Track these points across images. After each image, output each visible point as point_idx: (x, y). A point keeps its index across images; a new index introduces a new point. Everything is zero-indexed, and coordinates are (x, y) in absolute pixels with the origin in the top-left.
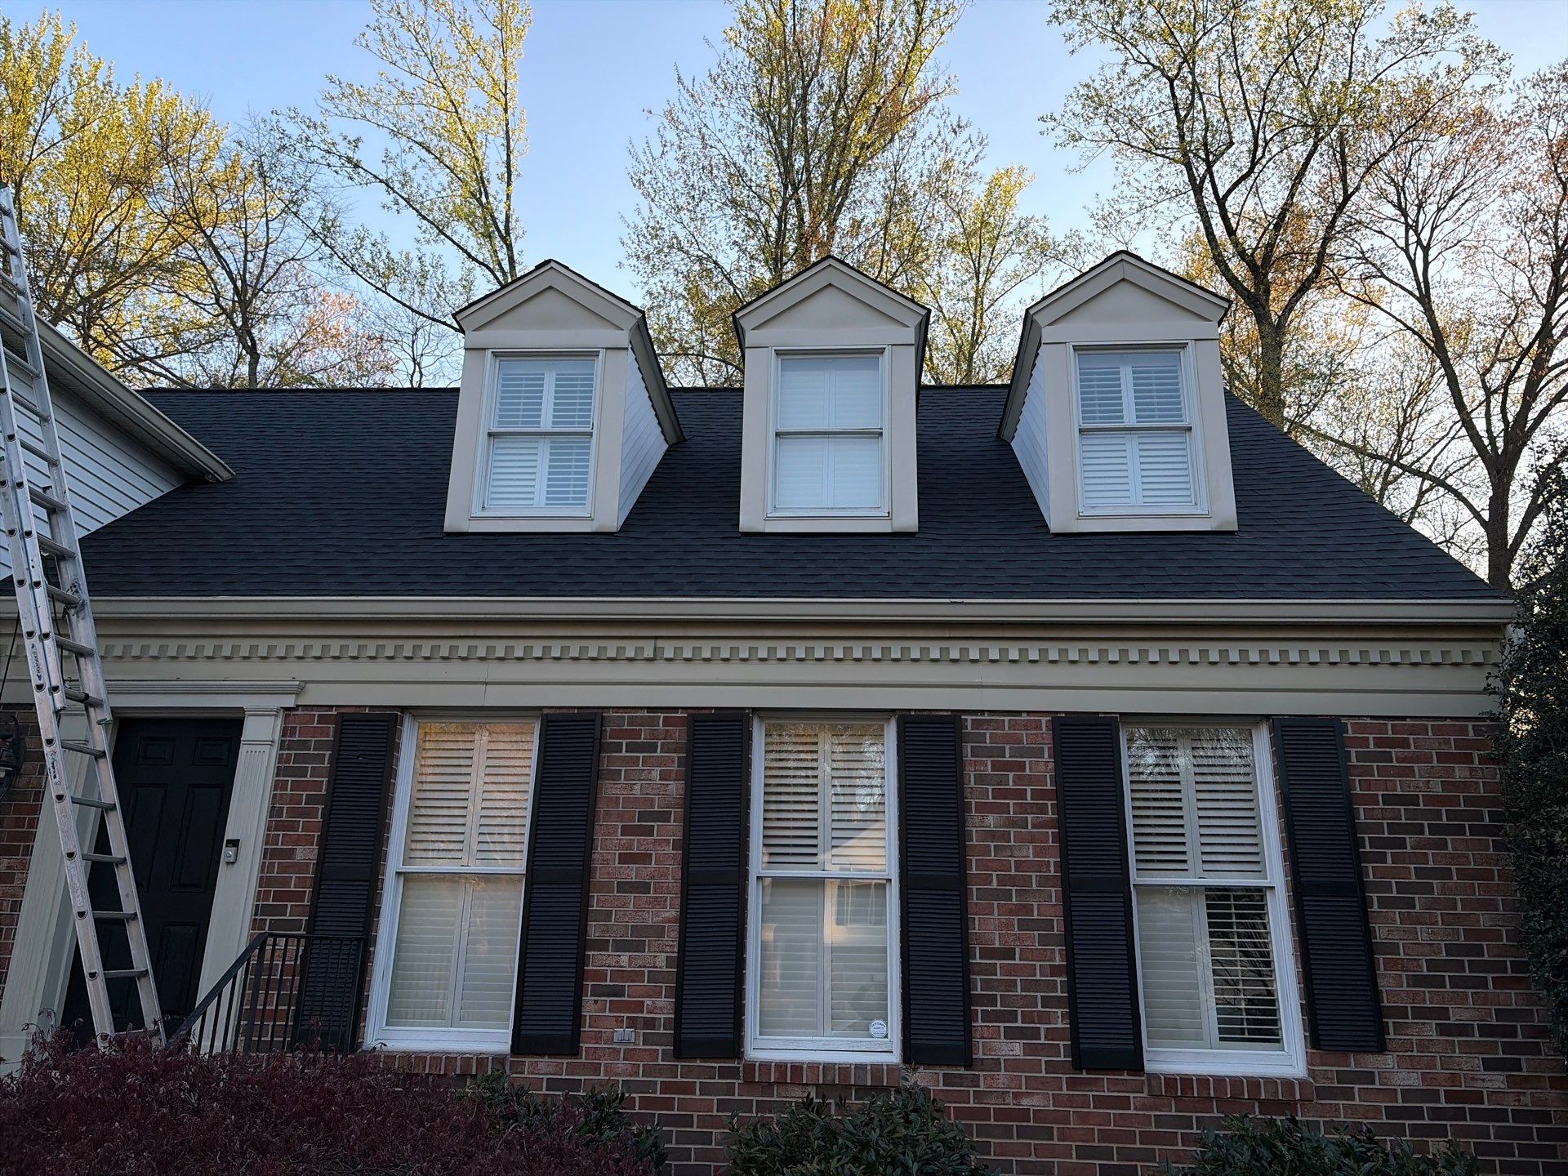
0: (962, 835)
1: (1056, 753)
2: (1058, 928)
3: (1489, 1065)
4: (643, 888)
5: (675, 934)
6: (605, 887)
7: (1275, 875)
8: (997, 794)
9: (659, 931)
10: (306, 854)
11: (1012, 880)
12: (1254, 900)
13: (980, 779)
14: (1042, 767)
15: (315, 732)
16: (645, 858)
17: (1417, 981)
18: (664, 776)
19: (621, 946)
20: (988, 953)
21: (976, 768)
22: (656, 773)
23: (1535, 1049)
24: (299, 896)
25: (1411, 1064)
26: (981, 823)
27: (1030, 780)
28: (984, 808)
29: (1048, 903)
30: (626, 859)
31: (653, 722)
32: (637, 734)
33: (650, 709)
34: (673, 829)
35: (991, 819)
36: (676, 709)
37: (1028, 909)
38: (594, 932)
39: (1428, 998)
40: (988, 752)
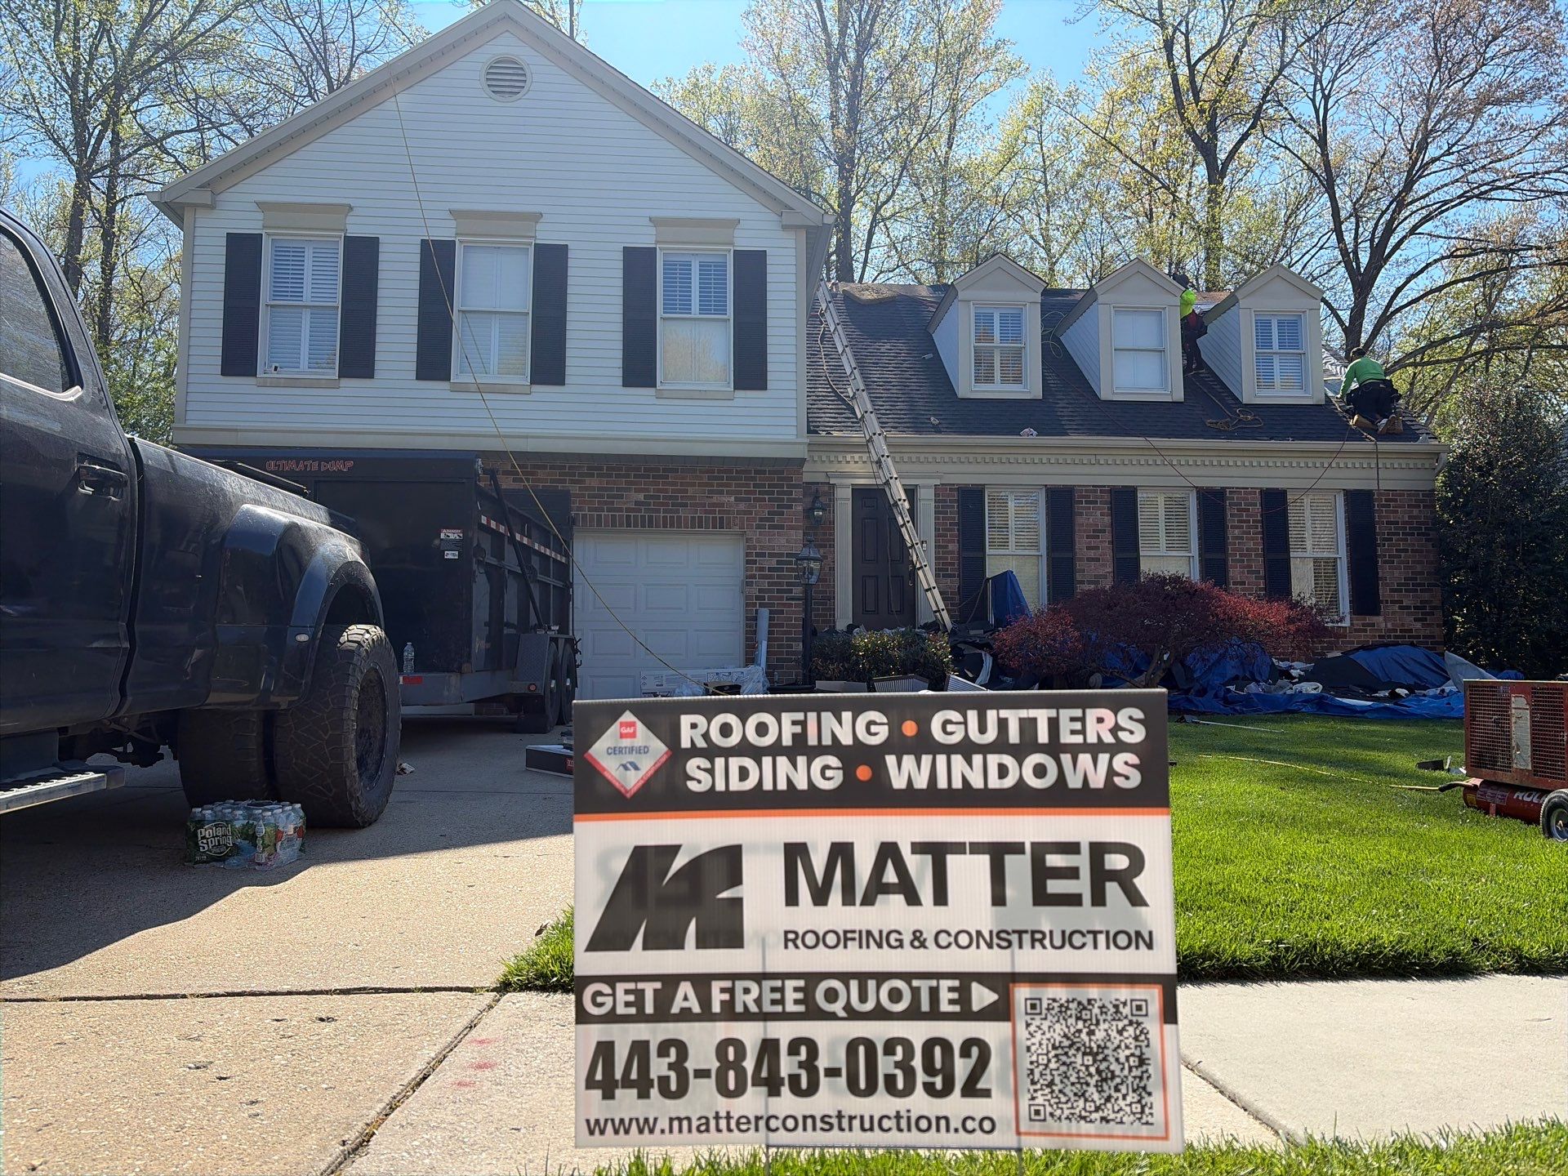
0: (1224, 538)
1: (1262, 505)
2: (1262, 573)
3: (1415, 620)
4: (1098, 560)
5: (1112, 578)
6: (1081, 560)
7: (1343, 553)
8: (1239, 521)
9: (1105, 577)
10: (953, 547)
11: (1245, 555)
12: (1332, 562)
13: (1232, 515)
14: (1257, 510)
15: (949, 495)
16: (1097, 548)
17: (1392, 590)
18: (1102, 514)
19: (1090, 583)
20: (1234, 583)
21: (1231, 511)
22: (1099, 512)
23: (1432, 614)
24: (953, 564)
25: (1388, 620)
26: (1232, 533)
27: (1252, 516)
28: (1233, 527)
29: (1258, 564)
30: (1088, 548)
31: (1096, 491)
32: (1089, 497)
33: (1094, 486)
34: (1108, 537)
35: (1236, 531)
36: (1105, 486)
37: (1250, 566)
38: (1078, 577)
39: (1396, 596)
40: (1235, 505)
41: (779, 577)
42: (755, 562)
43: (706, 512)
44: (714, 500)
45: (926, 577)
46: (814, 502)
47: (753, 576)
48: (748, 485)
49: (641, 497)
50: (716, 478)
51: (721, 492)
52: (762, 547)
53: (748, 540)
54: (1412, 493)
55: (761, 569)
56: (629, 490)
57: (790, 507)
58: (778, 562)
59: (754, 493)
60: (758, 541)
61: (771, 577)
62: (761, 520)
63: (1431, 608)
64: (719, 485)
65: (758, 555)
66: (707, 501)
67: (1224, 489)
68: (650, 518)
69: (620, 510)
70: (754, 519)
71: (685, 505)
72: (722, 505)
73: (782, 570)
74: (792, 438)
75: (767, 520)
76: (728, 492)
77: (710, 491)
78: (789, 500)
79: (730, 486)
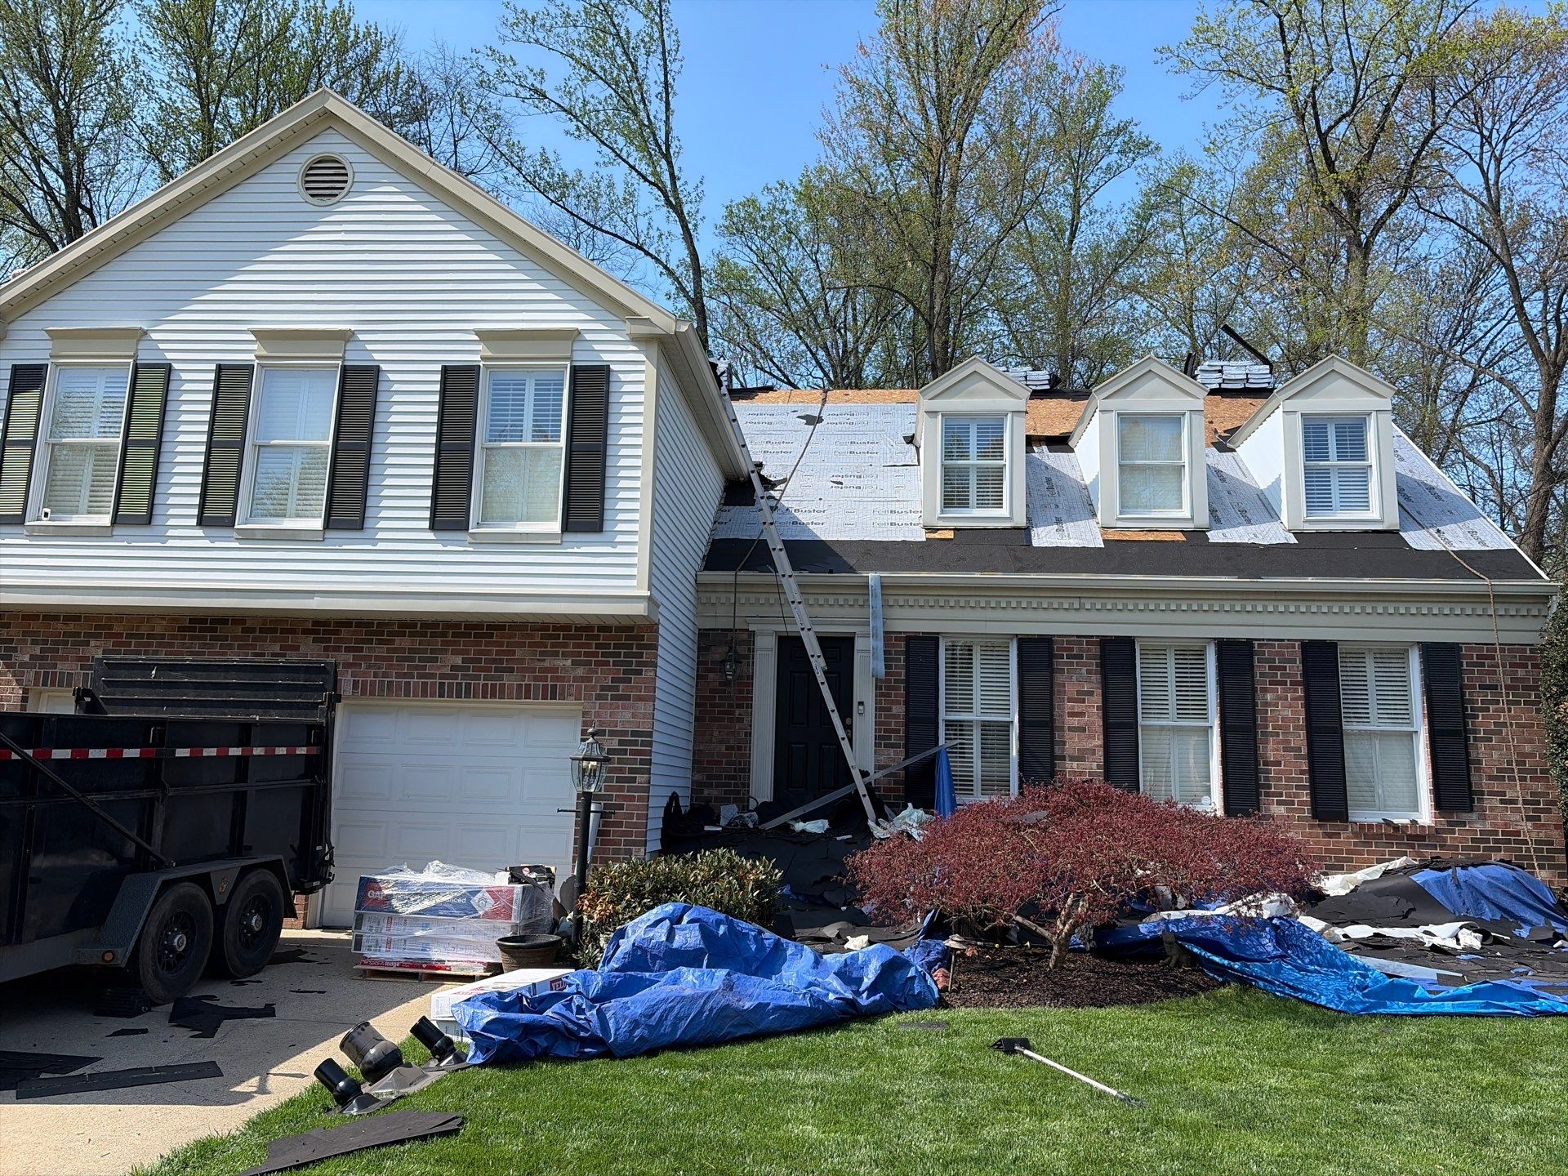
0: (1253, 704)
1: (1304, 661)
2: (1304, 751)
3: (1525, 818)
4: (1083, 730)
5: (1101, 753)
6: (1062, 729)
7: (1421, 726)
8: (1272, 683)
9: (1093, 752)
10: (899, 709)
11: (1280, 727)
12: (1406, 738)
13: (1262, 675)
14: (1296, 668)
15: (895, 646)
16: (1081, 714)
17: (1491, 778)
18: (1089, 672)
19: (1073, 759)
20: (1267, 763)
21: (1260, 669)
22: (1084, 670)
23: (1549, 811)
24: (898, 731)
25: (1485, 818)
26: (1263, 698)
27: (1289, 675)
28: (1265, 690)
29: (1300, 740)
30: (1073, 715)
31: (1080, 643)
32: (1072, 649)
33: (1078, 636)
34: (1096, 700)
35: (1269, 696)
36: (1092, 636)
37: (1289, 742)
38: (1058, 751)
39: (1496, 786)
40: (1267, 661)
41: (620, 761)
43: (536, 679)
44: (547, 664)
46: (729, 653)
48: (589, 646)
49: (458, 660)
50: (551, 637)
51: (556, 654)
52: (601, 723)
53: (584, 714)
54: (1516, 648)
56: (446, 651)
57: (640, 672)
58: (621, 743)
59: (595, 655)
60: (598, 715)
62: (603, 688)
63: (1547, 803)
64: (553, 646)
66: (538, 665)
67: (1249, 642)
68: (468, 686)
69: (432, 676)
70: (593, 688)
71: (511, 670)
72: (555, 670)
73: (625, 752)
74: (624, 591)
75: (610, 688)
76: (565, 655)
77: (542, 654)
78: (639, 664)
79: (565, 646)
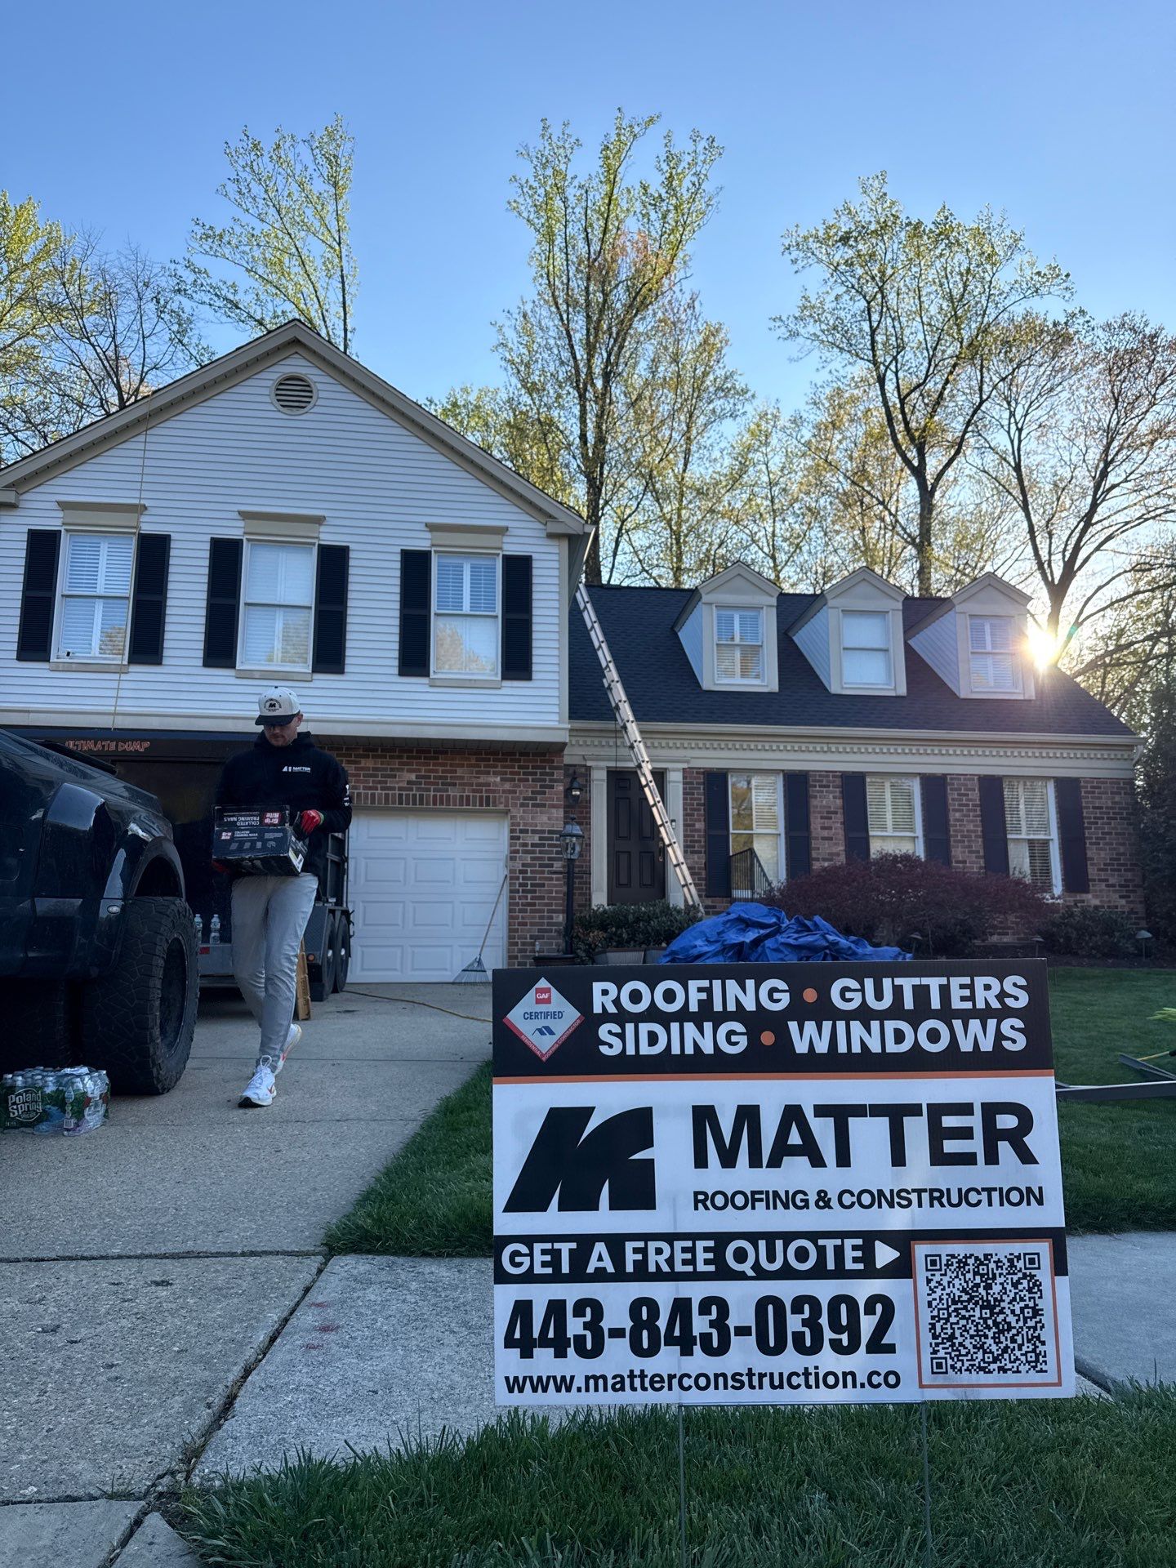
0: (947, 821)
1: (980, 790)
2: (982, 854)
3: (1121, 897)
4: (831, 839)
5: (845, 856)
6: (816, 839)
7: (1054, 834)
8: (959, 805)
9: (839, 855)
10: (700, 825)
11: (965, 836)
12: (1045, 843)
13: (953, 799)
14: (975, 795)
15: (695, 778)
16: (830, 828)
17: (1099, 870)
18: (834, 797)
19: (825, 860)
20: (957, 862)
21: (952, 795)
22: (831, 796)
23: (1135, 891)
24: (699, 841)
25: (1096, 897)
26: (954, 816)
27: (971, 800)
28: (954, 810)
29: (978, 845)
30: (823, 828)
31: (828, 776)
32: (822, 781)
33: (826, 771)
34: (840, 817)
35: (957, 814)
36: (836, 772)
37: (971, 847)
38: (814, 854)
39: (1103, 875)
40: (956, 790)
41: (540, 852)
42: (518, 838)
43: (474, 791)
44: (481, 780)
45: (676, 854)
46: (572, 782)
47: (517, 852)
48: (513, 767)
49: (413, 777)
50: (483, 760)
51: (488, 773)
52: (525, 824)
53: (512, 818)
54: (1115, 781)
55: (525, 845)
56: (402, 770)
57: (552, 787)
58: (541, 838)
59: (518, 773)
60: (522, 818)
61: (533, 852)
62: (525, 799)
63: (1134, 886)
64: (485, 766)
65: (521, 831)
66: (475, 781)
67: (945, 776)
68: (421, 796)
69: (393, 789)
70: (518, 798)
71: (454, 785)
72: (489, 785)
73: (544, 845)
74: (555, 725)
75: (530, 799)
76: (494, 773)
77: (477, 772)
78: (551, 780)
79: (496, 767)
